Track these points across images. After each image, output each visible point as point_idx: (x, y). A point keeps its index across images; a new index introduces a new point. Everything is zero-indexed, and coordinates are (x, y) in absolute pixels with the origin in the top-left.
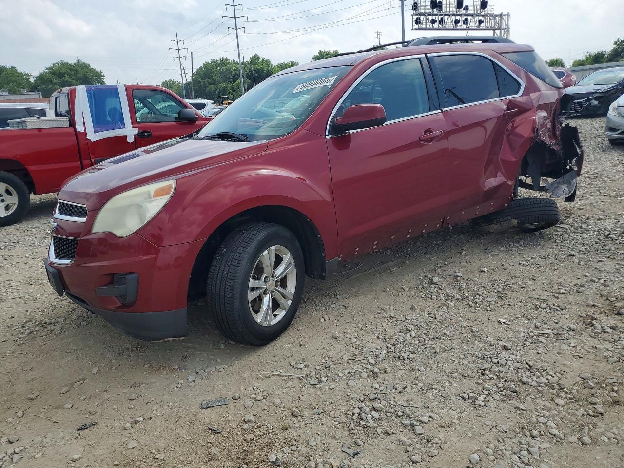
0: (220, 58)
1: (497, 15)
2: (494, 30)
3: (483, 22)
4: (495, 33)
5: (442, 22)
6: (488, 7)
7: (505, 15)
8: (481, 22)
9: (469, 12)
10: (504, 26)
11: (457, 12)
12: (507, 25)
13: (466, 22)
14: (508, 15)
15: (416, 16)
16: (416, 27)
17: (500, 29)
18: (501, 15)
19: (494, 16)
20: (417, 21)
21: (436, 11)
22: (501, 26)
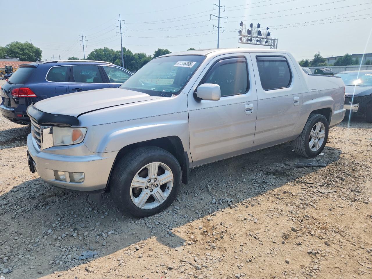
0: (104, 48)
1: (273, 39)
2: (271, 46)
3: (268, 42)
4: (271, 47)
5: (251, 40)
6: (271, 35)
7: (276, 40)
8: (267, 42)
9: (262, 36)
10: (276, 45)
11: (257, 36)
12: (277, 44)
13: (260, 41)
14: (277, 40)
15: (241, 37)
16: (240, 41)
17: (273, 46)
18: (274, 40)
19: (271, 40)
20: (241, 39)
21: (249, 35)
22: (274, 44)
